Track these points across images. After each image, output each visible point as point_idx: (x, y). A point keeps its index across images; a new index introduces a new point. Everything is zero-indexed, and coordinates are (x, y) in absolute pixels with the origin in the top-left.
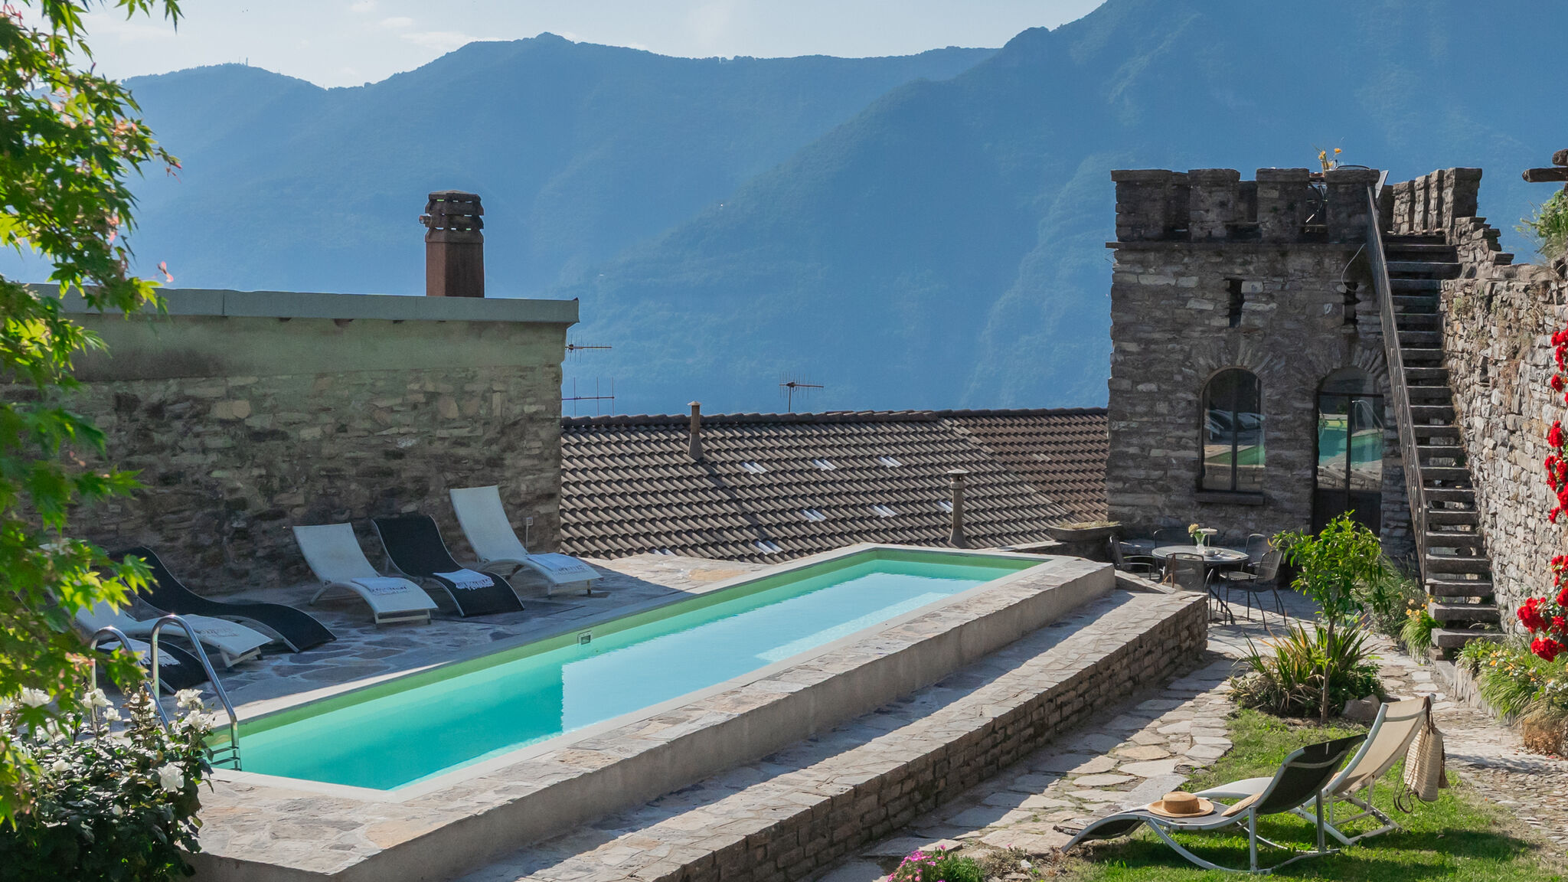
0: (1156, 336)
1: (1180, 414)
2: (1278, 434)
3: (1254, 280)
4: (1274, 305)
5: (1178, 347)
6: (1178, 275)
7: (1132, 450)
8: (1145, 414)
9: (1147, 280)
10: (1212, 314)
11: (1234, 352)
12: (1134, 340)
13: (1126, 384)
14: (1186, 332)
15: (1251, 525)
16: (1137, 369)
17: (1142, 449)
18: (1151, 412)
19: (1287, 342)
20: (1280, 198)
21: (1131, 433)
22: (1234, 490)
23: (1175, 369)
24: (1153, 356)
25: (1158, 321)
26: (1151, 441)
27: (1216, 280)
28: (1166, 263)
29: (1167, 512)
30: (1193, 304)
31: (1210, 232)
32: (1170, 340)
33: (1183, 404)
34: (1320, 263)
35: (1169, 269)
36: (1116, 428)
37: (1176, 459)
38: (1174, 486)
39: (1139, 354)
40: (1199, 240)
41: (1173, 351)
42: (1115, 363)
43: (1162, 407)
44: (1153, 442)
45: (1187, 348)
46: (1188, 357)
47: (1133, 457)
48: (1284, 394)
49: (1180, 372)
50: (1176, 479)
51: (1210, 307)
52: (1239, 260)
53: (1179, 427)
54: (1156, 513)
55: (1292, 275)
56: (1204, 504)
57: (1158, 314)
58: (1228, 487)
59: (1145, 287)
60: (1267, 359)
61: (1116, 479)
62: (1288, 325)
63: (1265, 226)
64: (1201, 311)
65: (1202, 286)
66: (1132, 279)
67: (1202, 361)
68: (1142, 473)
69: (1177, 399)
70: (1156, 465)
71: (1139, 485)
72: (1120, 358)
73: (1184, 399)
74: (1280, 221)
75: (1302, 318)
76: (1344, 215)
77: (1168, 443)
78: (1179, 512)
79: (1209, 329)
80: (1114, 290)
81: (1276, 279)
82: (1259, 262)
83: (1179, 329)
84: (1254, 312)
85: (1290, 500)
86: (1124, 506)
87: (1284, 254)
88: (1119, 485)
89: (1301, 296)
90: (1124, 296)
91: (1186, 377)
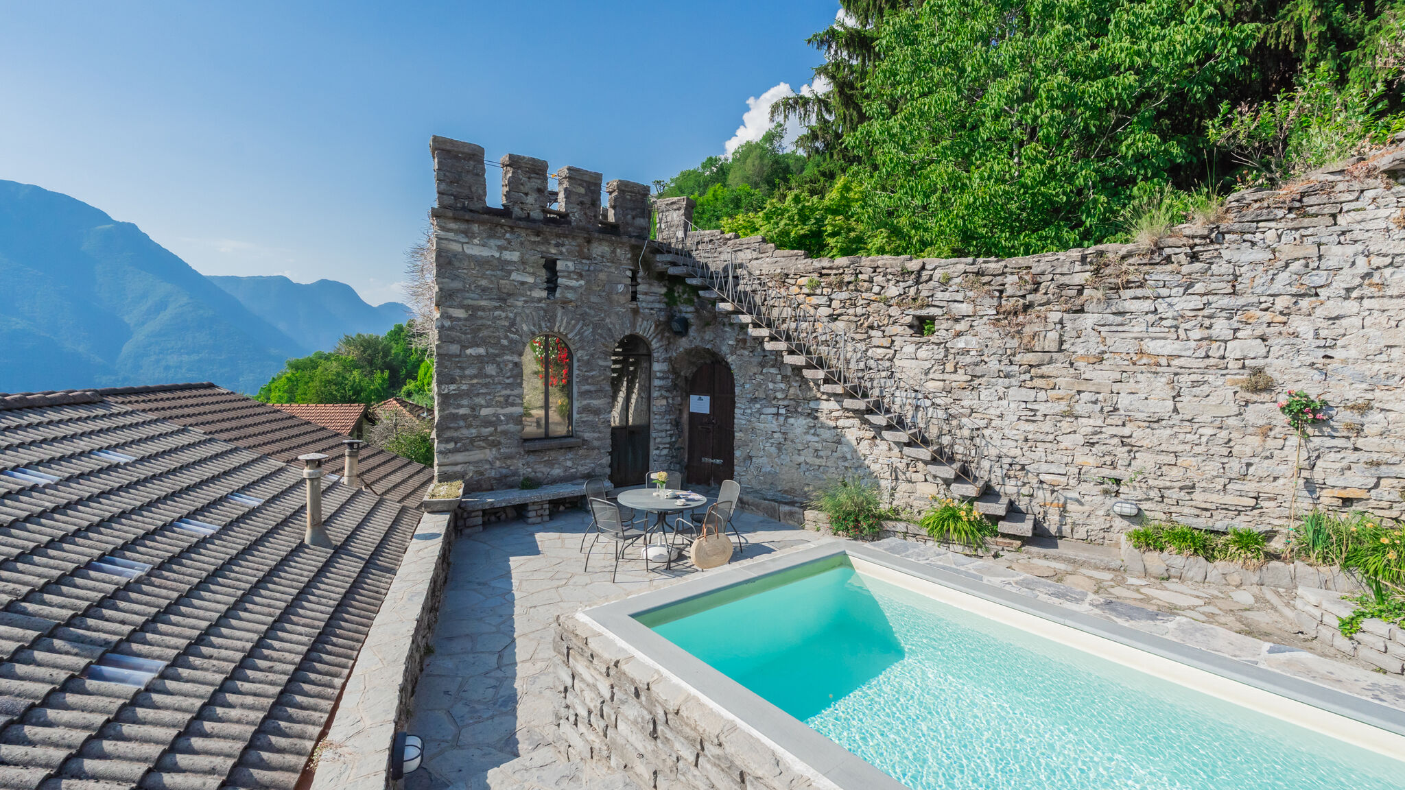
0: (483, 303)
1: (509, 374)
2: (587, 387)
3: (567, 260)
4: (582, 282)
5: (504, 315)
6: (501, 248)
7: (462, 411)
8: (475, 376)
9: (474, 250)
10: (532, 287)
11: (552, 319)
12: (461, 306)
13: (454, 349)
14: (510, 301)
15: (569, 464)
16: (465, 334)
17: (473, 409)
18: (481, 374)
19: (592, 312)
20: (586, 194)
21: (460, 395)
22: (547, 437)
23: (501, 334)
24: (480, 322)
25: (484, 290)
27: (535, 258)
28: (490, 237)
29: (498, 463)
30: (515, 276)
31: (528, 214)
32: (496, 308)
33: (510, 366)
34: (614, 252)
35: (492, 242)
36: (446, 391)
37: (504, 415)
38: (503, 440)
39: (466, 320)
40: (520, 219)
41: (499, 318)
42: (441, 329)
43: (491, 369)
44: (483, 402)
45: (511, 315)
46: (513, 324)
47: (464, 417)
48: (592, 355)
49: (506, 337)
50: (504, 433)
51: (531, 280)
52: (553, 242)
53: (505, 386)
54: (487, 466)
55: (595, 258)
56: (529, 452)
57: (484, 283)
58: (543, 436)
59: (470, 257)
60: (579, 327)
61: (448, 440)
62: (594, 299)
63: (574, 216)
64: (523, 283)
65: (523, 262)
66: (456, 247)
67: (525, 328)
68: (474, 431)
69: (504, 361)
70: (487, 422)
71: (469, 444)
72: (447, 323)
73: (509, 361)
74: (585, 214)
75: (604, 294)
76: (629, 217)
77: (497, 402)
78: (509, 462)
79: (532, 300)
80: (438, 256)
81: (583, 261)
82: (569, 245)
83: (503, 298)
84: (568, 287)
85: (598, 439)
86: (456, 464)
87: (589, 242)
88: (451, 446)
89: (602, 276)
90: (450, 263)
91: (511, 341)
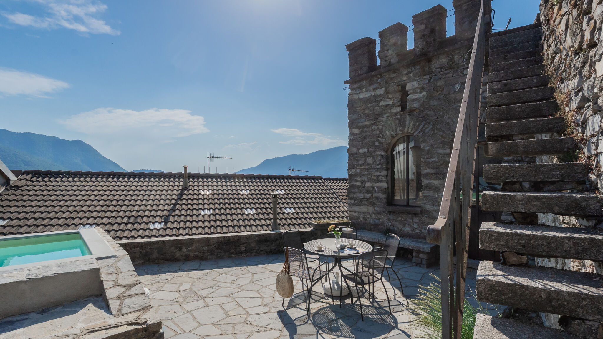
0: (366, 123)
1: (378, 163)
3: (413, 81)
4: (424, 93)
5: (376, 127)
6: (375, 89)
7: (358, 184)
8: (363, 165)
9: (362, 96)
11: (403, 125)
12: (357, 127)
13: (354, 150)
14: (380, 119)
15: (415, 226)
16: (359, 142)
17: (362, 183)
18: (366, 164)
19: (432, 113)
20: (427, 27)
21: (357, 175)
22: (408, 205)
23: (375, 139)
24: (365, 134)
25: (367, 116)
26: (365, 178)
27: (394, 87)
28: (370, 85)
29: (374, 216)
30: (383, 103)
31: (390, 62)
32: (373, 124)
33: (379, 157)
34: (452, 60)
35: (372, 87)
36: (351, 173)
37: (377, 187)
38: (376, 201)
39: (359, 134)
40: (385, 67)
41: (374, 130)
42: (350, 140)
43: (370, 160)
44: (366, 179)
45: (380, 127)
46: (381, 132)
47: (358, 187)
48: (432, 146)
49: (378, 141)
50: (377, 198)
51: (391, 102)
52: (405, 72)
53: (378, 170)
54: (369, 216)
55: (435, 72)
56: (390, 212)
57: (367, 112)
58: (405, 204)
59: (361, 100)
60: (421, 126)
61: (351, 198)
62: (434, 103)
63: (419, 48)
64: (386, 106)
65: (387, 92)
66: (356, 97)
67: (388, 133)
68: (362, 195)
69: (376, 155)
70: (368, 191)
71: (360, 202)
72: (352, 137)
73: (379, 155)
74: (427, 42)
75: (442, 96)
77: (373, 179)
78: (379, 216)
79: (391, 115)
80: (349, 104)
81: (425, 77)
82: (416, 70)
83: (376, 117)
84: (414, 100)
86: (355, 212)
87: (429, 61)
88: (353, 201)
89: (440, 83)
90: (353, 106)
91: (380, 143)
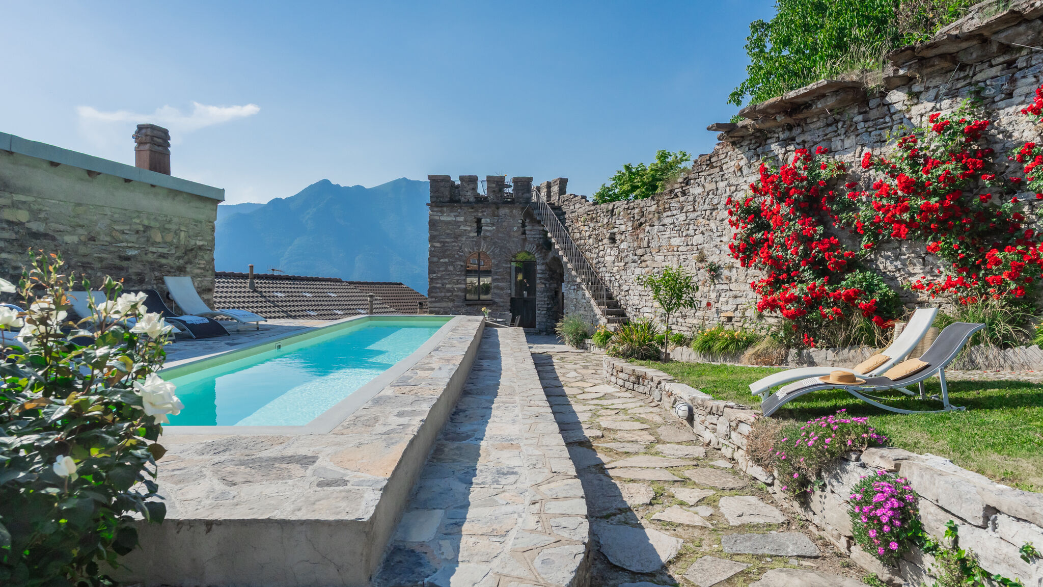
0: (448, 240)
1: (458, 270)
2: (497, 277)
3: (486, 218)
4: (494, 228)
5: (457, 244)
6: (456, 216)
7: (438, 285)
8: (444, 271)
9: (442, 218)
10: (470, 232)
11: (479, 246)
12: (438, 242)
13: (435, 259)
14: (459, 238)
16: (440, 253)
17: (443, 285)
18: (446, 270)
19: (500, 241)
20: (497, 187)
21: (438, 278)
22: (480, 299)
23: (455, 253)
24: (446, 248)
25: (448, 234)
26: (446, 281)
27: (472, 218)
28: (451, 212)
29: (453, 309)
30: (462, 228)
31: (468, 200)
32: (453, 242)
33: (459, 267)
34: (511, 212)
35: (452, 214)
36: (432, 277)
37: (457, 288)
38: (456, 299)
39: (440, 247)
40: (464, 203)
41: (454, 246)
42: (431, 251)
43: (451, 268)
45: (460, 245)
46: (461, 248)
47: (439, 288)
48: (499, 262)
49: (458, 254)
50: (456, 296)
51: (469, 229)
52: (480, 211)
53: (458, 275)
54: (449, 310)
55: (501, 216)
56: (468, 305)
57: (448, 231)
58: (477, 298)
59: (443, 221)
60: (492, 249)
61: (432, 297)
62: (500, 235)
63: (491, 197)
64: (465, 230)
65: (466, 221)
66: (437, 218)
67: (466, 250)
68: (443, 294)
69: (456, 265)
70: (449, 291)
71: (441, 300)
72: (433, 249)
73: (459, 264)
74: (497, 196)
75: (506, 232)
76: (520, 194)
77: (453, 282)
78: (458, 309)
79: (470, 237)
80: (429, 222)
81: (495, 218)
82: (488, 211)
83: (456, 237)
84: (487, 231)
85: (503, 302)
86: (436, 307)
87: (498, 208)
88: (434, 299)
89: (505, 224)
90: (434, 225)
91: (460, 256)
